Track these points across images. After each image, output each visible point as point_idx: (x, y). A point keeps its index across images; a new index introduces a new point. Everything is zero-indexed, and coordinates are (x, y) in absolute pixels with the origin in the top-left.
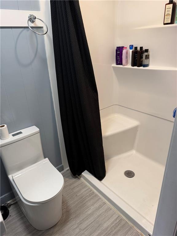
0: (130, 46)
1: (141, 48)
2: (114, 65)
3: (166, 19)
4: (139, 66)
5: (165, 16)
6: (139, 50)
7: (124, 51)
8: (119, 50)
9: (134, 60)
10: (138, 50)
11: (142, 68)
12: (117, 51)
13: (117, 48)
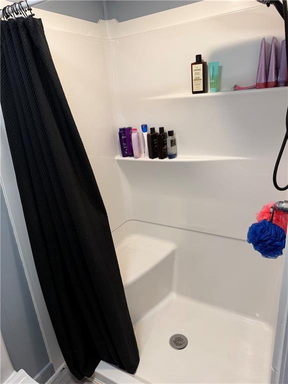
0: (142, 126)
1: (162, 129)
2: (119, 157)
3: (196, 85)
4: (161, 158)
5: (193, 81)
6: (159, 132)
7: (134, 136)
8: (124, 133)
9: (153, 149)
10: (156, 132)
11: (167, 160)
12: (120, 135)
13: (121, 130)
